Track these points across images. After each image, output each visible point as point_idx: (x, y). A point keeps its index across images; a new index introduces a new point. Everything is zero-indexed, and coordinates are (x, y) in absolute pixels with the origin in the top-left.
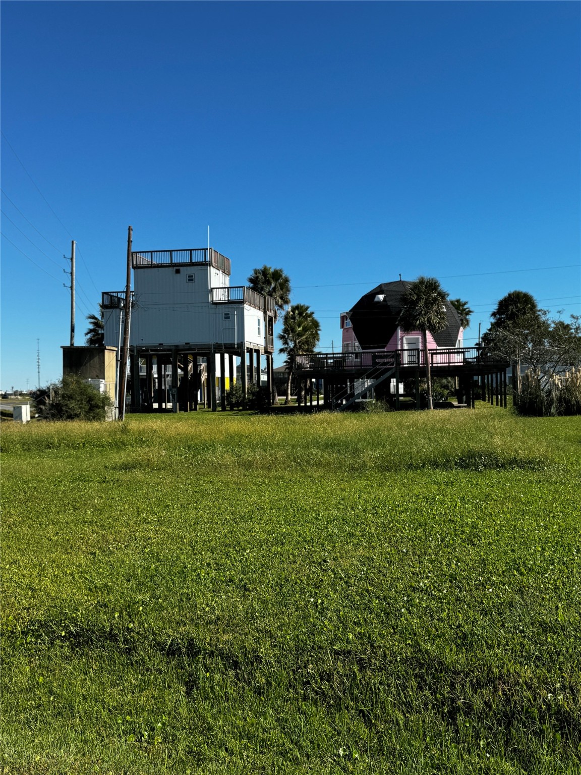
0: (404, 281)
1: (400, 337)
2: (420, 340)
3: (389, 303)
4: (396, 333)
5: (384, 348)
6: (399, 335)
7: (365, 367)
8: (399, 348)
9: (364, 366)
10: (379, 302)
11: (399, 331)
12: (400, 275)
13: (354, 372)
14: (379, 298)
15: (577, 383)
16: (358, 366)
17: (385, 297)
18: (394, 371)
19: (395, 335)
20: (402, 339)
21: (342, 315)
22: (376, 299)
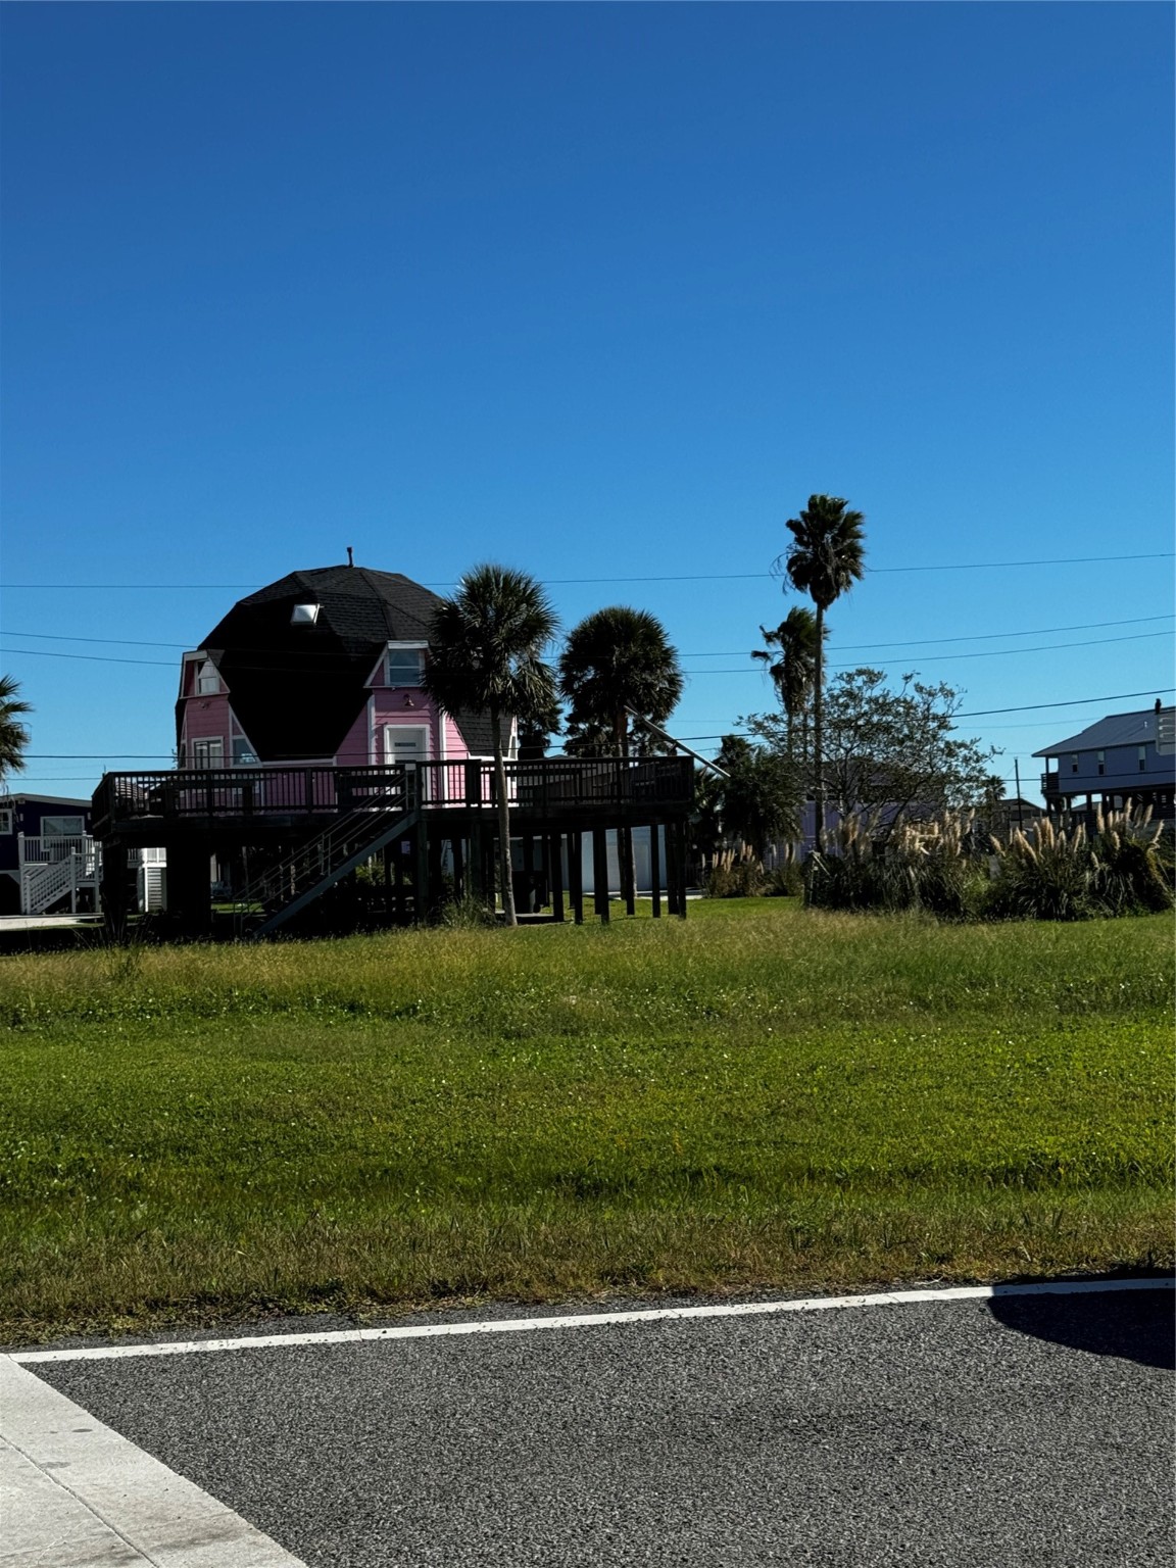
0: (362, 570)
1: (374, 728)
2: (428, 735)
3: (340, 630)
4: (362, 714)
5: (331, 757)
6: (374, 721)
7: (321, 811)
8: (429, 757)
9: (318, 807)
10: (307, 625)
11: (373, 709)
12: (350, 550)
13: (289, 824)
14: (305, 613)
15: (956, 849)
16: (301, 807)
17: (321, 613)
18: (413, 822)
19: (359, 721)
20: (380, 732)
21: (187, 659)
22: (297, 617)
